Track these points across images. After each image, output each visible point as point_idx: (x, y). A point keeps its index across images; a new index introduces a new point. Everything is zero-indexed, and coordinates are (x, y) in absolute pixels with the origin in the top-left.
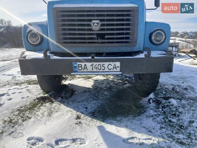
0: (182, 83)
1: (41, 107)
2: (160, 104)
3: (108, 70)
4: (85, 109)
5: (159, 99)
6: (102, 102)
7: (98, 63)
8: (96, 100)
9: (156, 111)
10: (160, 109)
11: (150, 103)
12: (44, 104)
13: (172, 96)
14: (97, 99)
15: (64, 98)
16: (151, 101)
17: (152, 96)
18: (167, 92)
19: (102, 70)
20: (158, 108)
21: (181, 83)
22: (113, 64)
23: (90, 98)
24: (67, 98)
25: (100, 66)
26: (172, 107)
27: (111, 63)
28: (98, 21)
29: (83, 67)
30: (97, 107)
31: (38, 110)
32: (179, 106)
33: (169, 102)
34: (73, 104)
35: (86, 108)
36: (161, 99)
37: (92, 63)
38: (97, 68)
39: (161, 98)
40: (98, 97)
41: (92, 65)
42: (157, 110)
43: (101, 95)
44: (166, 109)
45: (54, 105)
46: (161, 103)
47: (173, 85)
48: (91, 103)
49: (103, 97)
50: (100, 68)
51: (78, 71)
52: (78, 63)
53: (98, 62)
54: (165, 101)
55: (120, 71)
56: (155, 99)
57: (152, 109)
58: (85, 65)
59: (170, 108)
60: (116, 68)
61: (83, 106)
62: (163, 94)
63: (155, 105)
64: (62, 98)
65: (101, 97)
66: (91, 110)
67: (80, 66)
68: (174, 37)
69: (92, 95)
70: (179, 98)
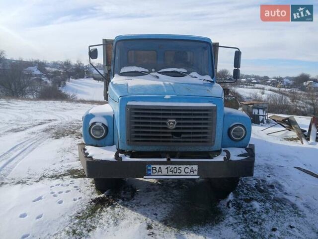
0: (268, 176)
1: (102, 214)
2: (240, 208)
3: (185, 174)
4: (155, 216)
5: (239, 202)
6: (173, 206)
7: (174, 166)
8: (165, 203)
9: (236, 219)
10: (241, 216)
11: (229, 208)
12: (104, 209)
13: (255, 197)
14: (166, 201)
15: (125, 199)
16: (230, 204)
17: (231, 197)
18: (249, 190)
19: (177, 174)
20: (238, 214)
21: (266, 177)
22: (190, 166)
23: (157, 199)
24: (128, 200)
25: (175, 169)
26: (254, 213)
27: (188, 166)
28: (174, 121)
29: (157, 170)
30: (168, 213)
31: (101, 217)
32: (262, 212)
33: (251, 206)
34: (138, 208)
35: (156, 214)
36: (242, 201)
37: (168, 166)
38: (172, 171)
39: (242, 199)
40: (167, 198)
41: (167, 168)
42: (237, 217)
43: (170, 195)
44: (247, 215)
45: (116, 210)
46: (241, 206)
47: (256, 180)
48: (159, 207)
49: (172, 198)
50: (175, 171)
51: (152, 174)
52: (152, 166)
53: (174, 164)
54: (246, 204)
55: (198, 175)
56: (234, 202)
57: (232, 216)
58: (160, 168)
59: (252, 214)
60: (193, 171)
61: (150, 211)
62: (245, 194)
63: (235, 210)
64: (123, 199)
65: (170, 199)
66: (161, 218)
67: (155, 169)
68: (262, 84)
69: (159, 195)
70: (263, 199)
